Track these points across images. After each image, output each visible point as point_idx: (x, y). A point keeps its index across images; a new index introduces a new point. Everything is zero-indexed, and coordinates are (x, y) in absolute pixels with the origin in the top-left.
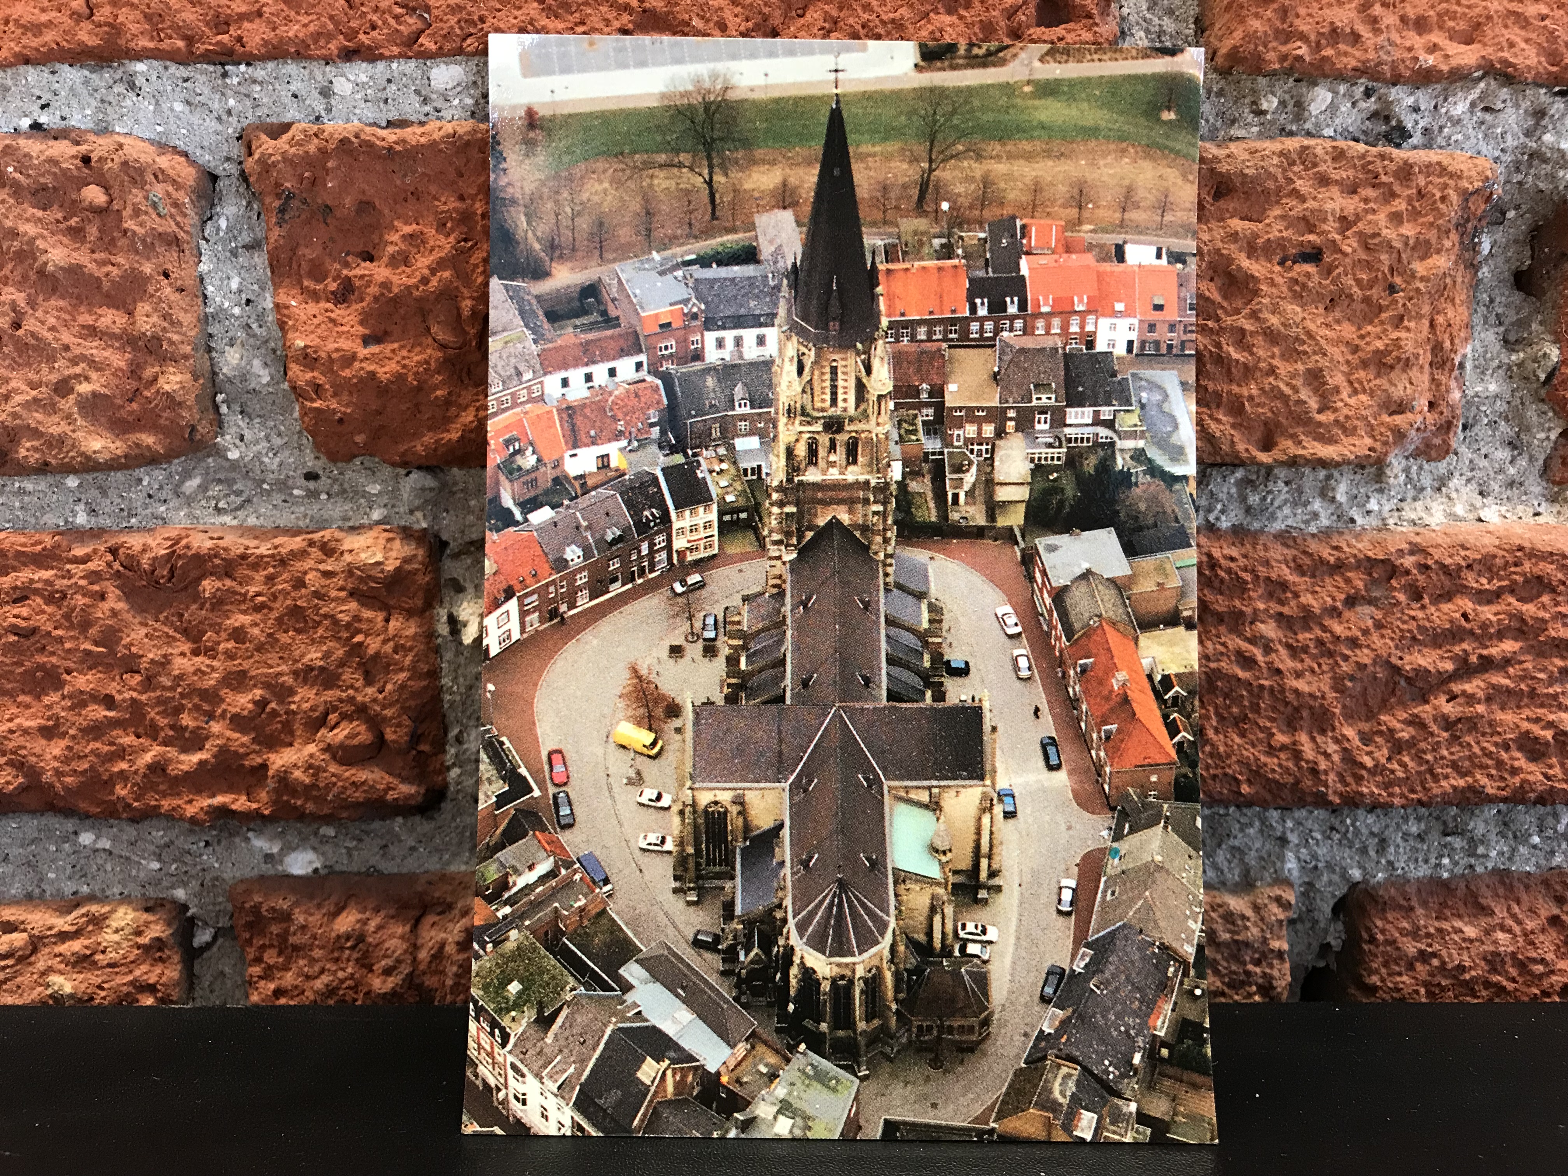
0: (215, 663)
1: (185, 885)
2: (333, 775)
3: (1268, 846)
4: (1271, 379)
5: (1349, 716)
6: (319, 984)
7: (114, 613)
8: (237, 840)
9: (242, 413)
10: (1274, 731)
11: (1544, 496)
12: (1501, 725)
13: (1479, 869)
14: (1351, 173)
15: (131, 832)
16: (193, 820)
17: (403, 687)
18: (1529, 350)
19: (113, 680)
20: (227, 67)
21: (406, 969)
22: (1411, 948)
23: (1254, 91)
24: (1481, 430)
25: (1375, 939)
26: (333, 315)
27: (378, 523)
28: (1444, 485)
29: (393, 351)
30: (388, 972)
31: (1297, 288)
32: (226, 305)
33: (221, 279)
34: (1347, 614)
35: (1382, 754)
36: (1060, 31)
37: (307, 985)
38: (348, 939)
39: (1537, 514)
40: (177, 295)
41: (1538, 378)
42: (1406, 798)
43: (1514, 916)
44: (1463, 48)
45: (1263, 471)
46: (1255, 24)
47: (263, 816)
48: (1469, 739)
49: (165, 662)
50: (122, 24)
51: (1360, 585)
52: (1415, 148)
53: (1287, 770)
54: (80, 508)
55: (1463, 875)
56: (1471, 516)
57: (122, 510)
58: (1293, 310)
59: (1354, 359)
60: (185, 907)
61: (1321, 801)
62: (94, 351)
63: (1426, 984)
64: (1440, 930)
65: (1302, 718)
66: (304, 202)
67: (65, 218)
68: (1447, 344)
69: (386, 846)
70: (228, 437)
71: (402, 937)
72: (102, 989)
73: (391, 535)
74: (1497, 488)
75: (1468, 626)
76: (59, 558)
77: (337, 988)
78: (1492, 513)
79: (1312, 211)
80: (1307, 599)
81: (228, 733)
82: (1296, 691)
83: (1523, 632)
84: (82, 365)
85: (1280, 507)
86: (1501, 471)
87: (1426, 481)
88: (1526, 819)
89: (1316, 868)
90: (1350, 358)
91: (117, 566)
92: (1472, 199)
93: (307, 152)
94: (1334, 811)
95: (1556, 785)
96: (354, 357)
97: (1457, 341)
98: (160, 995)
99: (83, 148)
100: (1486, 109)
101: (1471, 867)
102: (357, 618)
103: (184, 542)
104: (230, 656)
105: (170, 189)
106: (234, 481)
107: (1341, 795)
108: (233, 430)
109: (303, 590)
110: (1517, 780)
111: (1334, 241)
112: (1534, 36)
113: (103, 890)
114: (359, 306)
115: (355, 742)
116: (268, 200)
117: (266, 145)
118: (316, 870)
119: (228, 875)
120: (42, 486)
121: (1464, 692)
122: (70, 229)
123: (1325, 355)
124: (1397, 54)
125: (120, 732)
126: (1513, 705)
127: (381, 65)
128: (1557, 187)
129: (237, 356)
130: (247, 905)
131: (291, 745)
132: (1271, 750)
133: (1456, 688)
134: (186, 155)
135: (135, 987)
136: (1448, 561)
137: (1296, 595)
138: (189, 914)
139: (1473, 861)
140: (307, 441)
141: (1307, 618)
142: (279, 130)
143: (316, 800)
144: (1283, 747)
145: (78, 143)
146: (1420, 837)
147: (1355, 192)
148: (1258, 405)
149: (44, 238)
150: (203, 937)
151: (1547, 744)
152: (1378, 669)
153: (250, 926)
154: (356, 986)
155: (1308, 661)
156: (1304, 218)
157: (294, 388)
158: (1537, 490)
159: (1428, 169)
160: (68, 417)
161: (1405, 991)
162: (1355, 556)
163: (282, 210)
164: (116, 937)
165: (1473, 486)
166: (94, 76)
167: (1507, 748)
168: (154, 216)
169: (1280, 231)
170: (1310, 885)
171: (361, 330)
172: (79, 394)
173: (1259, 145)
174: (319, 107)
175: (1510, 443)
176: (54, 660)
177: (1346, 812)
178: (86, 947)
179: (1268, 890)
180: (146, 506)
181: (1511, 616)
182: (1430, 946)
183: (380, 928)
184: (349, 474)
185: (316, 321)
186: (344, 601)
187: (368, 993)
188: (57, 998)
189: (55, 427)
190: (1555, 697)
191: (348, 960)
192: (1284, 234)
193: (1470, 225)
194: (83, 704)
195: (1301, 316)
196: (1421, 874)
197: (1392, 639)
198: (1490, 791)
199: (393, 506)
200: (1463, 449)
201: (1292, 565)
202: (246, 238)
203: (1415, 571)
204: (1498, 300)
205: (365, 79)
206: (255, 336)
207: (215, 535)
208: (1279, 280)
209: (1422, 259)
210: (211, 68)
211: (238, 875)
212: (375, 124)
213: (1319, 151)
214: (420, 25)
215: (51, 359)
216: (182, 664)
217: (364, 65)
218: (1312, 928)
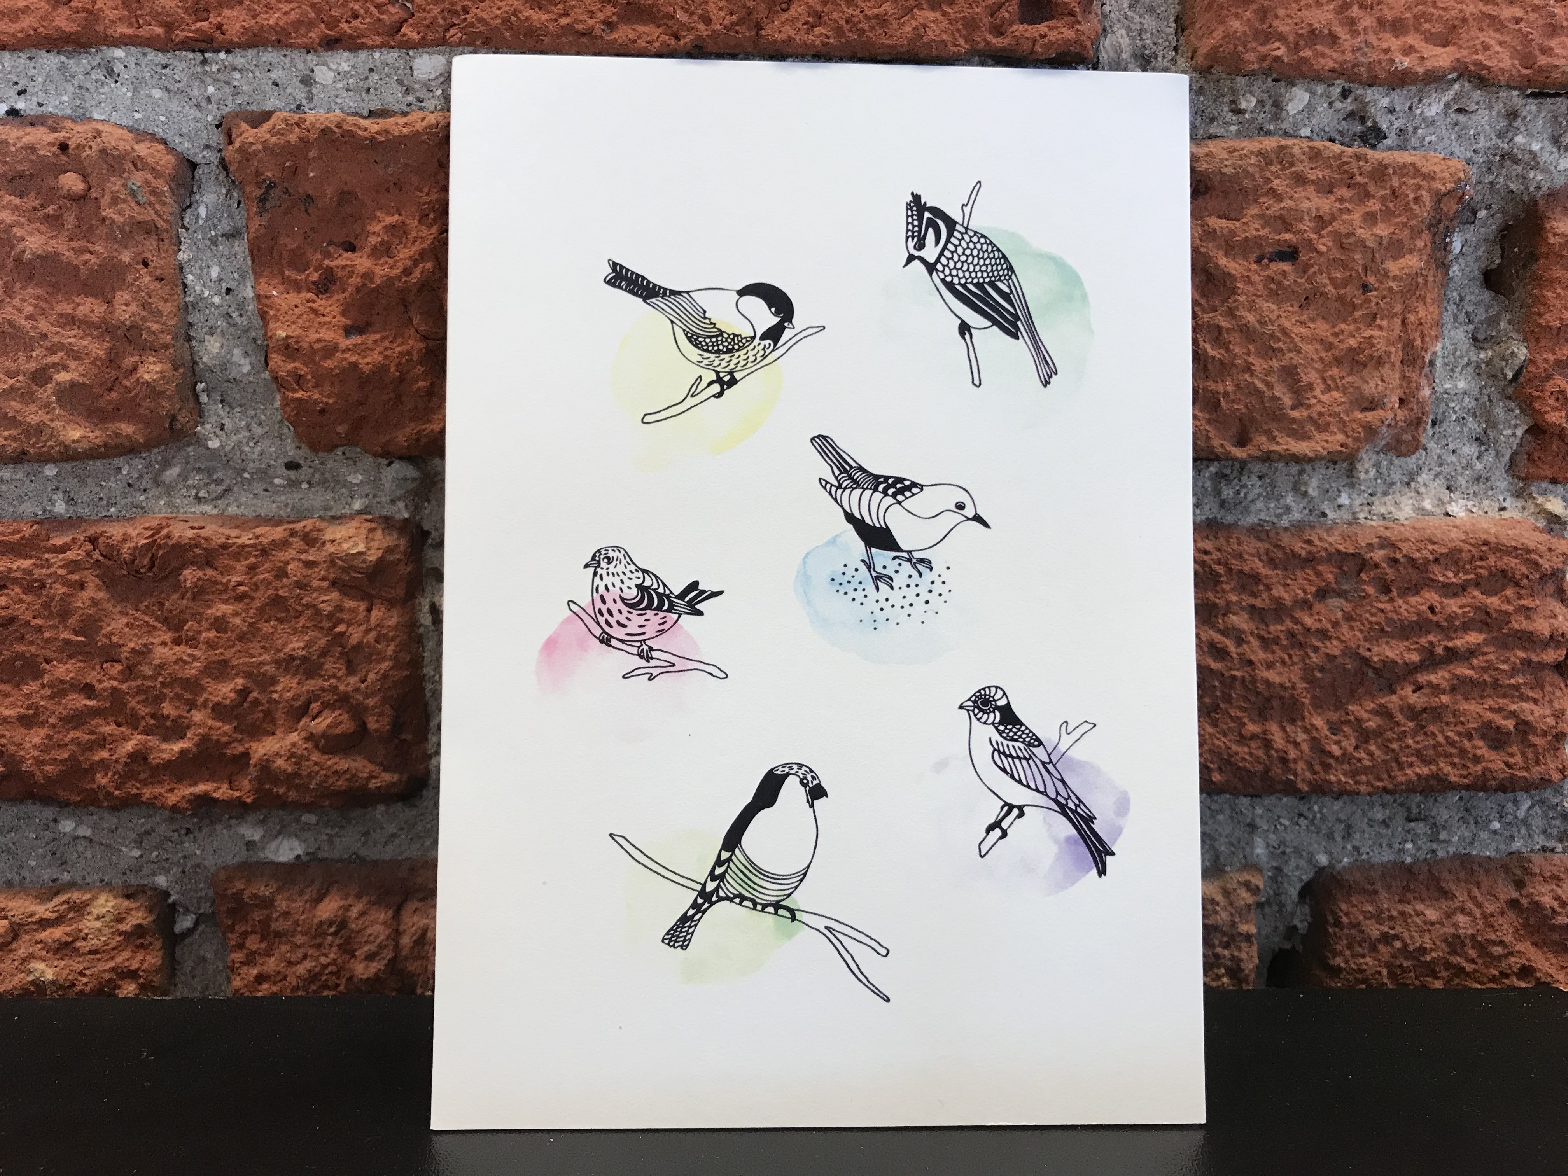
0: (197, 653)
1: (167, 871)
2: (316, 764)
3: (1238, 833)
4: (1247, 376)
5: (1318, 705)
6: (301, 970)
7: (94, 603)
8: (219, 827)
9: (222, 401)
10: (1246, 720)
11: (1509, 491)
12: (1465, 715)
13: (1441, 854)
14: (1327, 172)
15: (110, 820)
16: (175, 808)
17: (385, 676)
18: (1497, 348)
19: (93, 669)
20: (207, 55)
21: (388, 954)
22: (1374, 930)
23: (1233, 91)
24: (1450, 427)
25: (1340, 922)
26: (314, 305)
27: (360, 513)
28: (1413, 480)
29: (375, 341)
30: (370, 957)
31: (1273, 286)
32: (206, 293)
33: (201, 269)
34: (1318, 607)
35: (1349, 744)
36: (1043, 28)
37: (289, 971)
38: (330, 926)
39: (1503, 509)
40: (157, 285)
41: (1505, 376)
42: (1372, 786)
43: (1473, 899)
44: (1439, 50)
45: (1237, 465)
46: (1236, 24)
47: (244, 804)
48: (1432, 728)
49: (145, 652)
50: (101, 10)
51: (1330, 577)
52: (1390, 148)
53: (1257, 759)
54: (58, 496)
55: (1426, 859)
56: (1439, 511)
57: (101, 499)
58: (1268, 306)
59: (1327, 356)
60: (166, 894)
61: (1290, 789)
62: (72, 340)
63: (1388, 965)
64: (1402, 913)
65: (1272, 708)
66: (286, 191)
67: (42, 205)
68: (1418, 342)
69: (367, 834)
70: (208, 426)
71: (385, 923)
72: (85, 975)
73: (374, 525)
74: (1464, 483)
75: (1435, 619)
76: (38, 548)
77: (320, 974)
78: (1458, 508)
79: (1289, 210)
80: (1278, 591)
81: (210, 722)
82: (1267, 682)
83: (1487, 624)
84: (61, 354)
85: (1253, 501)
86: (1469, 466)
87: (1396, 476)
88: (1486, 804)
89: (1284, 853)
90: (1324, 355)
91: (96, 555)
92: (1445, 200)
93: (289, 142)
94: (1302, 798)
95: (1517, 773)
96: (336, 347)
97: (1427, 339)
98: (142, 981)
99: (61, 135)
100: (1460, 110)
101: (1434, 852)
102: (339, 608)
103: (164, 532)
104: (211, 645)
105: (149, 177)
106: (215, 470)
107: (1310, 783)
108: (214, 419)
109: (285, 580)
110: (1479, 768)
111: (1310, 241)
112: (1508, 39)
113: (84, 878)
114: (341, 297)
115: (338, 731)
116: (248, 189)
117: (247, 134)
118: (298, 857)
119: (210, 862)
120: (20, 475)
121: (1430, 684)
122: (48, 216)
123: (1300, 352)
124: (1374, 56)
125: (101, 721)
126: (1476, 696)
127: (363, 55)
128: (1527, 188)
129: (218, 345)
130: (229, 892)
131: (274, 734)
132: (1243, 739)
133: (1422, 678)
134: (164, 142)
135: (117, 974)
136: (1417, 555)
137: (1268, 588)
138: (171, 900)
139: (1435, 846)
140: (288, 431)
141: (1279, 610)
142: (260, 118)
143: (297, 787)
144: (1254, 737)
145: (54, 130)
146: (1385, 823)
147: (1330, 192)
148: (1233, 401)
149: (22, 226)
150: (185, 923)
151: (1508, 734)
152: (1348, 661)
153: (231, 912)
154: (339, 971)
155: (1280, 653)
156: (1282, 218)
157: (276, 379)
158: (1503, 484)
159: (1403, 170)
160: (47, 406)
161: (1368, 972)
162: (1326, 549)
163: (263, 200)
164: (98, 924)
165: (1441, 482)
166: (71, 62)
167: (1470, 737)
168: (133, 204)
169: (1257, 230)
170: (1278, 869)
171: (344, 321)
172: (58, 384)
173: (1237, 144)
174: (300, 95)
175: (1477, 439)
176: (33, 649)
177: (1314, 799)
178: (67, 934)
179: (1237, 875)
180: (124, 495)
181: (1476, 609)
182: (1393, 928)
183: (362, 914)
184: (330, 464)
185: (297, 311)
186: (326, 591)
187: (350, 979)
188: (39, 986)
189: (34, 416)
190: (1517, 687)
191: (331, 946)
192: (1261, 233)
193: (1441, 227)
194: (63, 693)
195: (1276, 313)
196: (1385, 859)
197: (1361, 631)
198: (1453, 779)
199: (375, 496)
200: (1432, 445)
201: (1264, 558)
202: (225, 226)
203: (1384, 565)
204: (1468, 298)
205: (347, 69)
206: (235, 325)
207: (196, 525)
208: (1256, 278)
209: (1395, 258)
210: (191, 55)
211: (219, 862)
212: (356, 114)
213: (1296, 150)
214: (403, 15)
215: (29, 347)
216: (162, 654)
217: (346, 54)
218: (1280, 911)
